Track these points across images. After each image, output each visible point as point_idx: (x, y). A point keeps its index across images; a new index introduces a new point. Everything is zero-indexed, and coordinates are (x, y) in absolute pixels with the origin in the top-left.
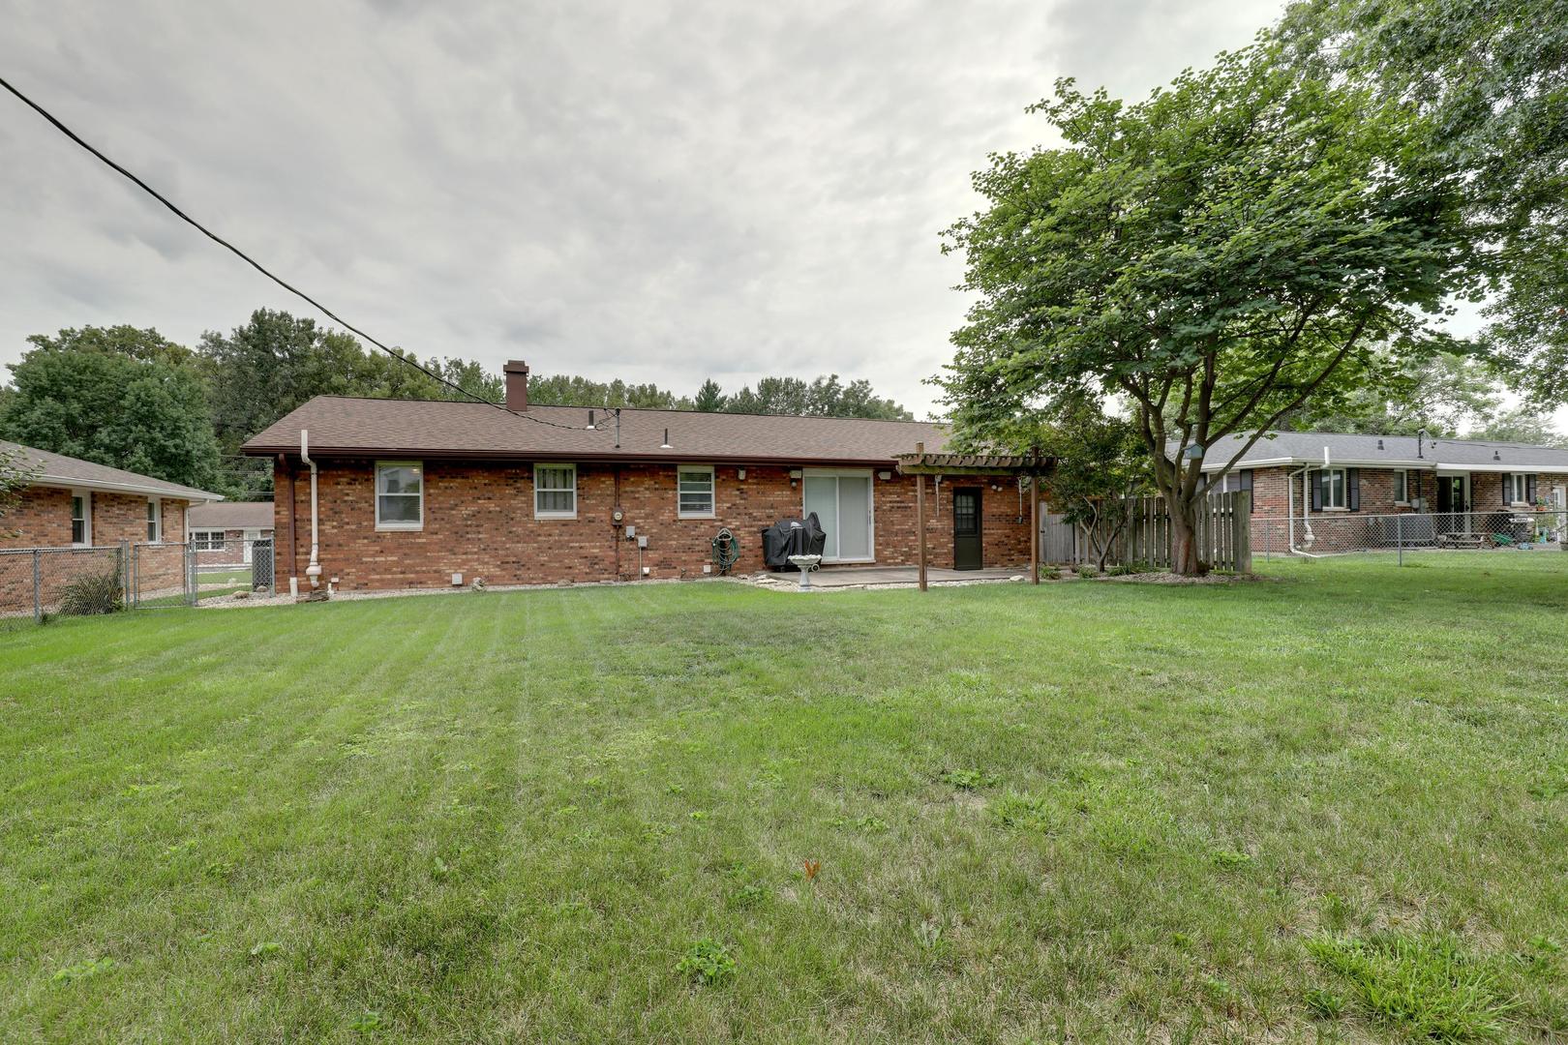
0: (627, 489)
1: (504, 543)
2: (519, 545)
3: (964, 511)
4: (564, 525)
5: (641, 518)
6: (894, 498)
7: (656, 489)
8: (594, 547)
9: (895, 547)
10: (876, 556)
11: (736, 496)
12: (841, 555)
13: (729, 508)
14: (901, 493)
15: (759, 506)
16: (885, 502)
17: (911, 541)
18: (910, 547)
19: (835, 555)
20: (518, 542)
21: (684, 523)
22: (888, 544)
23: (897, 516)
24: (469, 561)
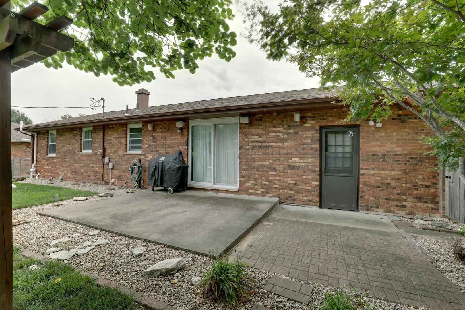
0: (108, 138)
1: (73, 163)
2: (76, 164)
3: (340, 150)
4: (88, 156)
5: (111, 153)
6: (257, 138)
7: (118, 138)
8: (96, 167)
9: (256, 180)
10: (240, 186)
11: (151, 140)
12: (214, 184)
13: (147, 148)
14: (262, 134)
15: (163, 147)
16: (248, 143)
17: (272, 176)
18: (271, 181)
19: (210, 182)
20: (76, 163)
21: (128, 156)
22: (250, 177)
23: (258, 154)
24: (64, 170)
